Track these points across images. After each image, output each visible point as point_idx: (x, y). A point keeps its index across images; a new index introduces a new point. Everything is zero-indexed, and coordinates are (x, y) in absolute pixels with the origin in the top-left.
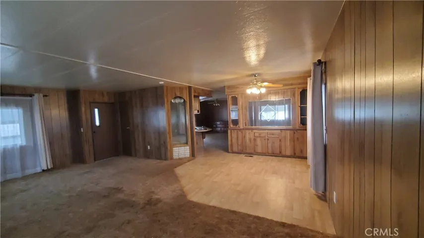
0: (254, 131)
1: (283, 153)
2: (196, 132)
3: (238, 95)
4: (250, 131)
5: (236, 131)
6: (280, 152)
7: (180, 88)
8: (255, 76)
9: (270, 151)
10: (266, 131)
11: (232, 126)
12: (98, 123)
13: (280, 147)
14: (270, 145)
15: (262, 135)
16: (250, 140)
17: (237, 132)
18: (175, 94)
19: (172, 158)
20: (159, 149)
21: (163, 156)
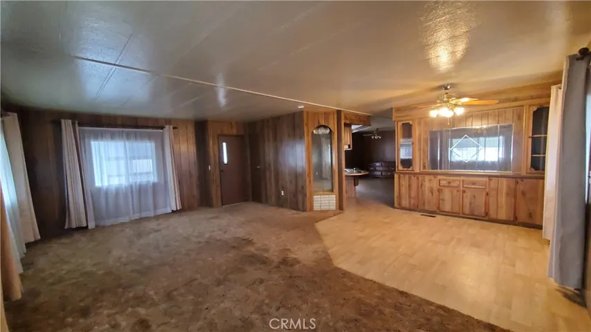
0: (439, 177)
1: (493, 215)
2: (346, 176)
3: (412, 120)
4: (432, 177)
5: (407, 176)
6: (487, 214)
7: (325, 113)
8: (446, 89)
9: (467, 211)
10: (462, 178)
11: (400, 168)
12: (226, 161)
13: (487, 205)
14: (467, 201)
15: (455, 184)
16: (432, 191)
17: (410, 178)
18: (319, 122)
19: (311, 209)
20: (295, 195)
21: (300, 206)
